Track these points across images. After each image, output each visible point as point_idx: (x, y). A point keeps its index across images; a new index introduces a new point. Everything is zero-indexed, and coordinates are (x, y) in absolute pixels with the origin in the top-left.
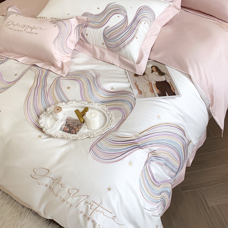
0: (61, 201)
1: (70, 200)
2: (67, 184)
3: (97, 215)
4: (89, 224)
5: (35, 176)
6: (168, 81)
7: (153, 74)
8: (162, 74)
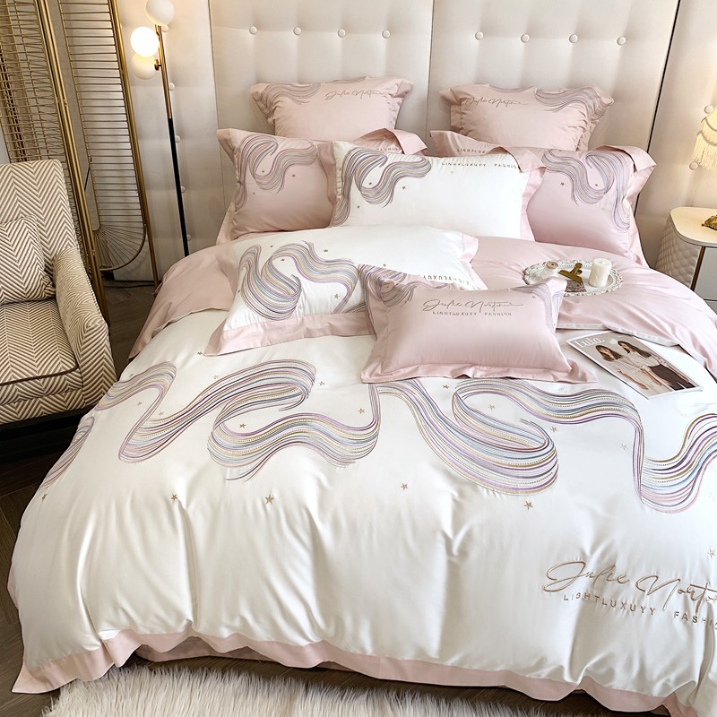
0: (628, 612)
1: (647, 601)
2: (629, 574)
3: (710, 607)
4: (700, 628)
5: (555, 586)
6: (665, 365)
7: (634, 356)
8: (647, 354)
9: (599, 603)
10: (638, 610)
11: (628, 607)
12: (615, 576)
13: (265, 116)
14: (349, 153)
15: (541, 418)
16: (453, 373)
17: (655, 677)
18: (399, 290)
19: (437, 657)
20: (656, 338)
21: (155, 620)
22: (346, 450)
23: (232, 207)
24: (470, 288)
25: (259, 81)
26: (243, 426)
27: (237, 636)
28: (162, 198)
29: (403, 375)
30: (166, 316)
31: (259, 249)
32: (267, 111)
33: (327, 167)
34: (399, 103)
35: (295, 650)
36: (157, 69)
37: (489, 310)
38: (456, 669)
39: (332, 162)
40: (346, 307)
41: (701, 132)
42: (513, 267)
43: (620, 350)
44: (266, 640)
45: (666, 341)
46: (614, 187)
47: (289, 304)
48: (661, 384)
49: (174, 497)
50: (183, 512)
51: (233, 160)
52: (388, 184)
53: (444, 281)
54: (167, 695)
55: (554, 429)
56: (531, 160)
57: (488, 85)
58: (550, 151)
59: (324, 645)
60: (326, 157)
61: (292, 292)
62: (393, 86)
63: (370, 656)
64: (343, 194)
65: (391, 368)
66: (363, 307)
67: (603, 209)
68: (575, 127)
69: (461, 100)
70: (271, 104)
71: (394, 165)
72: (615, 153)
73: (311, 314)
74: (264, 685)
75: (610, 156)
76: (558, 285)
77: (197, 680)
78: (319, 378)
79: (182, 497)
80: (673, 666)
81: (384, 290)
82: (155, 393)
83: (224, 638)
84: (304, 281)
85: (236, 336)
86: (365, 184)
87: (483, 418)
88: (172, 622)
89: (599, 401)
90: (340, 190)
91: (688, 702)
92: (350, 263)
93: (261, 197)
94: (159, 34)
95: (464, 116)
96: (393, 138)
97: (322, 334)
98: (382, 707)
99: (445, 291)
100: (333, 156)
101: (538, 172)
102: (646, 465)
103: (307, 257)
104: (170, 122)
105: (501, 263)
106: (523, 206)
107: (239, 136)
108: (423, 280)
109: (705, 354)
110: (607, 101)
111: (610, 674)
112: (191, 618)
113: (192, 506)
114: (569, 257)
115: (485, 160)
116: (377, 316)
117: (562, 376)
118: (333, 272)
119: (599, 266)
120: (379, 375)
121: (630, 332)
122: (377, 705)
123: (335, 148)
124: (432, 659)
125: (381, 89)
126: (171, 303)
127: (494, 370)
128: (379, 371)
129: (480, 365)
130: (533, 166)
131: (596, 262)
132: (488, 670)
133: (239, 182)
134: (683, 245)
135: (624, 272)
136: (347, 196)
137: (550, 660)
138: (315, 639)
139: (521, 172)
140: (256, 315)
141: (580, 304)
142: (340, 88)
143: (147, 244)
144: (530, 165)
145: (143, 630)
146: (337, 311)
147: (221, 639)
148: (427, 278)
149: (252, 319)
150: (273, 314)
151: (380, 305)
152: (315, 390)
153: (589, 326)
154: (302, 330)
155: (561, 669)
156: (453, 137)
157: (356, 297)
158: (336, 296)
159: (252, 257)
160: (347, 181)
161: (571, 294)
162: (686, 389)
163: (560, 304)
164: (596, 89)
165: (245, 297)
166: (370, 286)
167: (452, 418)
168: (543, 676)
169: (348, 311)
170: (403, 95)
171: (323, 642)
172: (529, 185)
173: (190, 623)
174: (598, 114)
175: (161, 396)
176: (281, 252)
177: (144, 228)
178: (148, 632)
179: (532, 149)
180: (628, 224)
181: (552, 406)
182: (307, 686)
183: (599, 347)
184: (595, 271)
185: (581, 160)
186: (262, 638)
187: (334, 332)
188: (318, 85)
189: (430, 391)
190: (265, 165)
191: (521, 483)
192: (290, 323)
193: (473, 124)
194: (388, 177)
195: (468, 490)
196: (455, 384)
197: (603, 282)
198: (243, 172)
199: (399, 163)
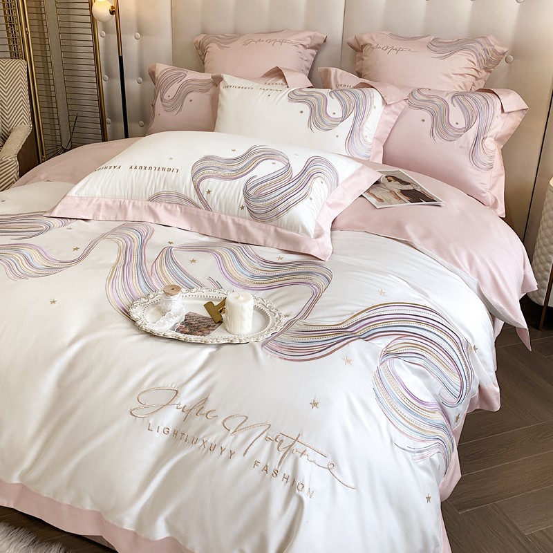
0: (207, 451)
1: (229, 442)
2: (219, 409)
3: (296, 462)
9: (182, 440)
10: (218, 450)
11: (207, 446)
12: (205, 411)
34: (312, 55)
36: (111, 13)
46: (475, 127)
56: (395, 95)
58: (420, 89)
67: (461, 147)
69: (363, 47)
70: (204, 50)
93: (164, 117)
104: (121, 59)
110: (501, 49)
125: (292, 39)
133: (152, 105)
142: (259, 37)
164: (491, 38)
170: (318, 47)
180: (492, 165)
185: (446, 99)
190: (171, 92)
198: (156, 97)
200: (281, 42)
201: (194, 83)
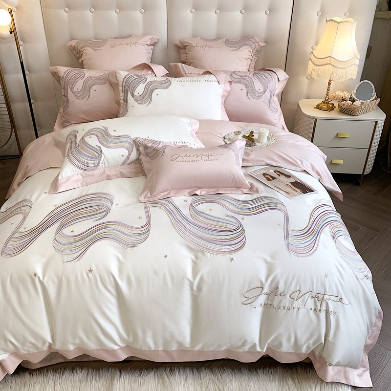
0: (287, 311)
1: (296, 304)
2: (286, 291)
3: (327, 304)
4: (323, 315)
5: (248, 301)
6: (298, 181)
7: (282, 178)
8: (289, 176)
9: (272, 308)
10: (292, 309)
11: (286, 308)
12: (279, 293)
13: (77, 58)
14: (125, 77)
15: (236, 213)
16: (189, 193)
17: (303, 343)
18: (157, 150)
19: (190, 346)
20: (293, 168)
21: (29, 345)
22: (132, 240)
23: (61, 110)
24: (195, 147)
25: (72, 39)
26: (73, 231)
27: (79, 348)
28: (20, 107)
29: (163, 196)
30: (26, 173)
31: (76, 132)
32: (78, 56)
33: (114, 85)
34: (152, 49)
35: (112, 352)
36: (11, 33)
37: (206, 158)
38: (200, 352)
39: (116, 82)
40: (129, 161)
41: (310, 59)
42: (218, 135)
43: (275, 175)
44: (95, 349)
45: (298, 169)
46: (268, 90)
47: (96, 162)
48: (296, 191)
49: (35, 275)
50: (41, 283)
51: (60, 83)
52: (148, 93)
53: (181, 144)
54: (41, 387)
55: (243, 219)
56: (224, 77)
57: (199, 38)
58: (234, 72)
59: (128, 347)
60: (113, 80)
61: (97, 155)
62: (147, 39)
63: (154, 351)
64: (124, 100)
65: (156, 193)
66: (138, 161)
67: (263, 102)
68: (246, 59)
69: (186, 46)
70: (80, 51)
71: (151, 83)
72: (268, 72)
73: (109, 167)
74: (96, 374)
75: (265, 73)
76: (241, 143)
77: (57, 376)
78: (115, 201)
79: (40, 274)
80: (311, 336)
81: (149, 151)
82: (20, 217)
83: (71, 351)
84: (103, 149)
85: (66, 182)
86: (136, 94)
87: (206, 216)
88: (40, 345)
89: (265, 203)
90: (122, 98)
91: (320, 354)
92: (128, 137)
93: (77, 103)
94: (11, 13)
95: (187, 55)
96: (149, 68)
97: (116, 177)
98: (162, 377)
99: (183, 149)
100: (117, 79)
101: (228, 84)
102: (291, 233)
103: (104, 135)
104: (22, 63)
105: (211, 133)
106: (222, 102)
107: (62, 70)
108: (170, 144)
109: (318, 174)
110: (262, 44)
111: (280, 345)
112: (51, 342)
113: (46, 279)
114: (246, 128)
115: (199, 78)
116: (146, 165)
117: (246, 191)
118: (119, 142)
119: (262, 132)
120: (149, 198)
121: (280, 165)
122: (159, 377)
123: (118, 75)
124: (186, 348)
125: (141, 41)
126: (28, 166)
127: (211, 190)
128: (149, 195)
129: (204, 188)
130: (225, 80)
131: (261, 130)
132: (217, 350)
133: (64, 96)
134: (305, 119)
135: (275, 134)
136: (126, 100)
137: (249, 341)
138: (123, 345)
139: (219, 84)
140: (77, 169)
141: (254, 152)
142: (118, 42)
143: (13, 134)
144: (224, 80)
145: (23, 352)
146: (123, 164)
147: (69, 351)
148: (172, 143)
149: (75, 172)
150: (87, 168)
151: (147, 159)
152: (114, 208)
153: (259, 163)
154: (104, 176)
155: (255, 345)
156: (182, 66)
157: (134, 155)
158: (123, 156)
159: (73, 137)
160: (125, 92)
161: (249, 148)
162: (309, 193)
163: (243, 153)
164: (256, 38)
165: (70, 160)
166: (141, 149)
167: (190, 218)
168: (246, 350)
169: (130, 164)
170: (154, 45)
171: (127, 346)
172: (224, 91)
173: (50, 345)
174: (258, 52)
175: (24, 219)
176: (89, 133)
177: (11, 125)
178: (26, 353)
179: (225, 72)
180: (277, 109)
181: (241, 207)
182: (120, 372)
183: (264, 174)
184: (260, 134)
185: (250, 76)
186: (92, 347)
187: (123, 175)
188: (106, 40)
189: (177, 204)
190: (79, 86)
191: (227, 248)
192: (97, 172)
193: (193, 59)
194: (148, 89)
195: (200, 255)
196: (190, 199)
197: (265, 140)
198: (66, 90)
199: (154, 81)
200: (135, 44)
201: (94, 79)
